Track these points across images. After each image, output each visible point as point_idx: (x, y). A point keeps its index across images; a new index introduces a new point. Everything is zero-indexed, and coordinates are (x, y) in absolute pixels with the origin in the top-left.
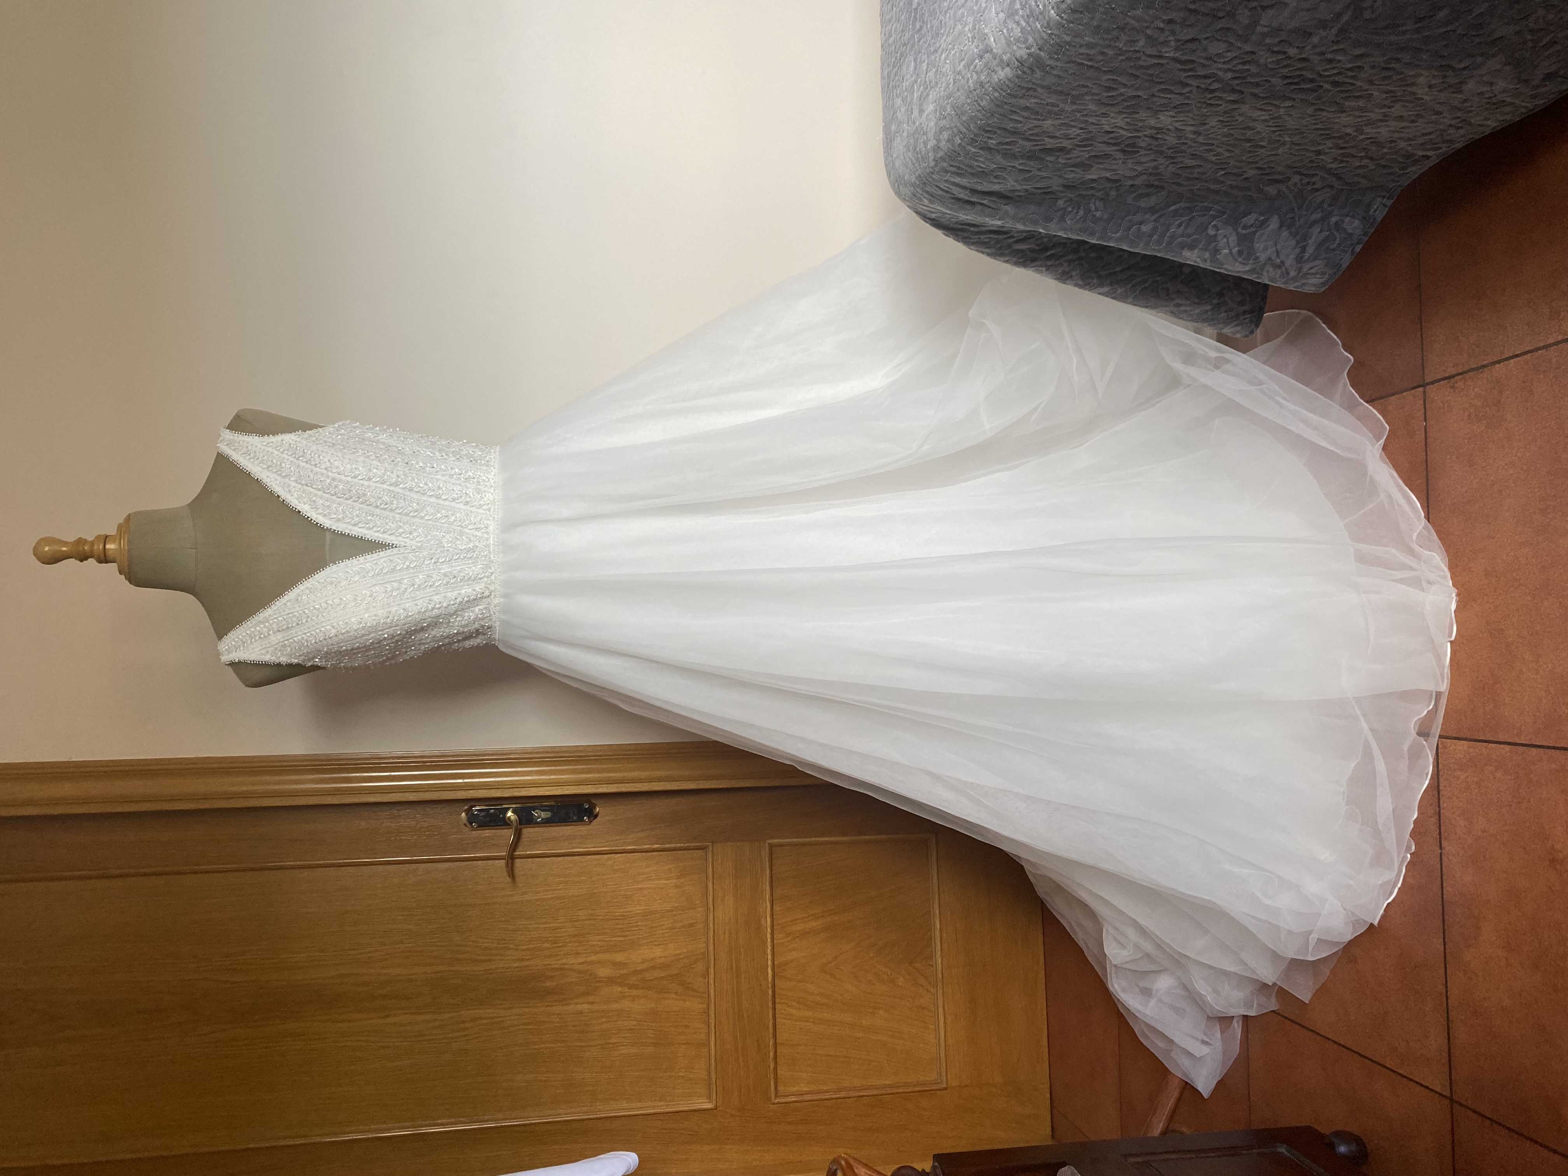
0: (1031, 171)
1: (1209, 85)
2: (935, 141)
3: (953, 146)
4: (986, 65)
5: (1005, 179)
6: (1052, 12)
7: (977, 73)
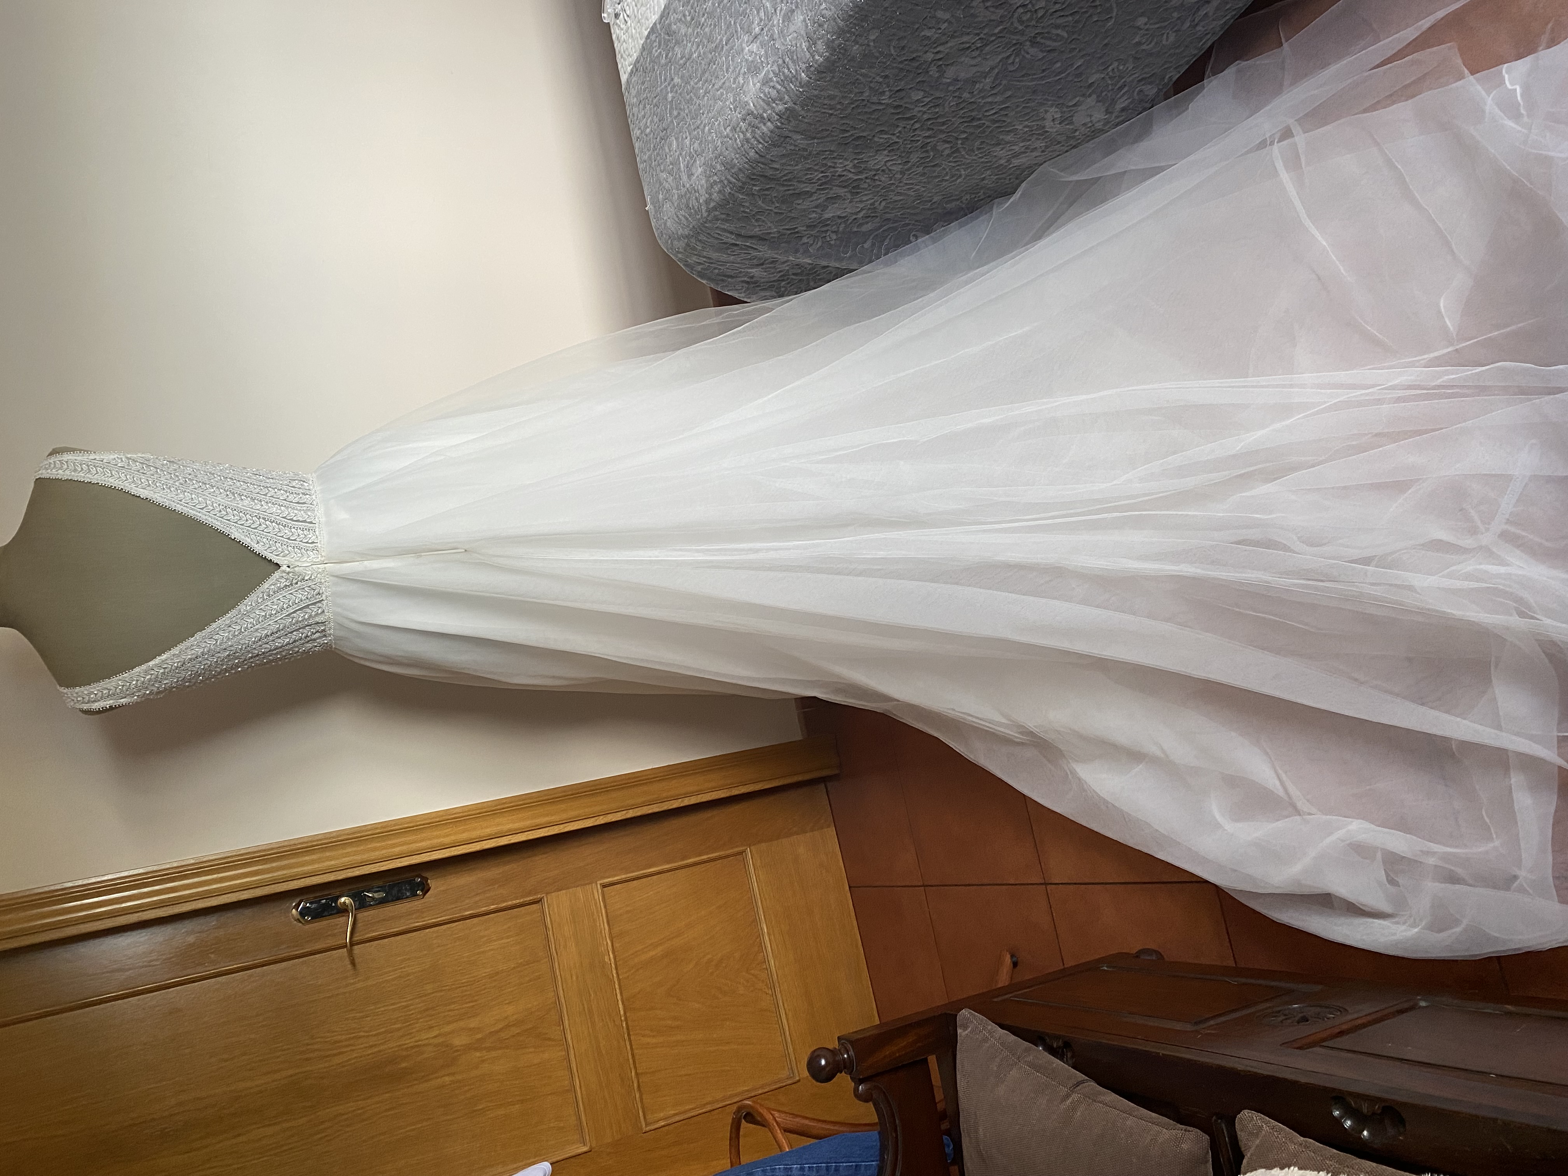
0: (783, 213)
1: (912, 125)
2: (707, 196)
3: (724, 196)
4: (749, 125)
5: (763, 221)
6: (803, 74)
7: (742, 132)
